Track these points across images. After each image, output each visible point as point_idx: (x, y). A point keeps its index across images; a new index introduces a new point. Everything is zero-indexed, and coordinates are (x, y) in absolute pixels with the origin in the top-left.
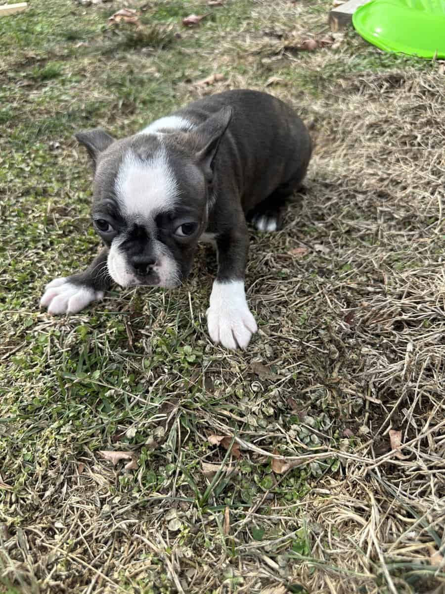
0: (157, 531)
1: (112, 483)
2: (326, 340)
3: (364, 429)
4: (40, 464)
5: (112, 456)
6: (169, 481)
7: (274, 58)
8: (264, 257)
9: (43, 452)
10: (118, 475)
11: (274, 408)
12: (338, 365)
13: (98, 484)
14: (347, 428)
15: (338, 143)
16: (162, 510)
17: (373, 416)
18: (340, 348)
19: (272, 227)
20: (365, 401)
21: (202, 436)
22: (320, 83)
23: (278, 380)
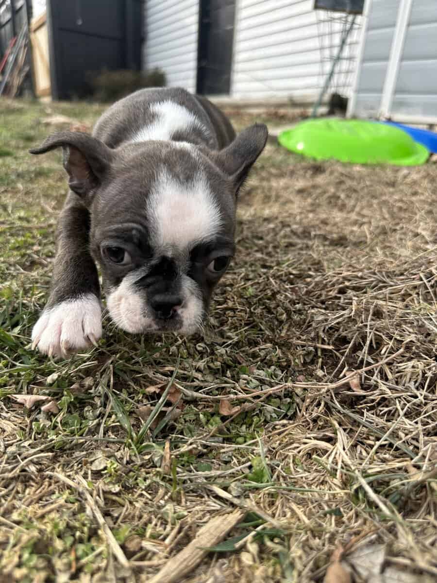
0: (77, 473)
1: (22, 429)
2: (272, 306)
3: (320, 373)
5: (26, 399)
6: (96, 422)
10: (31, 422)
11: (221, 363)
12: (286, 327)
13: (4, 431)
14: (300, 375)
16: (85, 453)
17: (326, 363)
18: (287, 311)
20: (316, 348)
23: (224, 343)
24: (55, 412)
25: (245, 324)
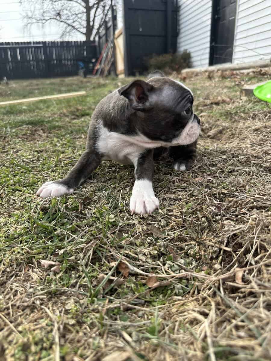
0: (58, 309)
1: (41, 279)
2: (200, 216)
3: (217, 266)
4: (4, 265)
5: (46, 263)
6: (75, 280)
7: (205, 107)
8: (173, 178)
9: (8, 258)
10: (46, 275)
11: (158, 251)
12: (207, 231)
13: (32, 278)
14: (205, 266)
15: (235, 139)
16: (66, 297)
17: (225, 260)
18: (209, 221)
19: (183, 168)
20: (220, 249)
21: (106, 262)
22: (230, 115)
23: (165, 238)
24: (58, 272)
25: (181, 226)
